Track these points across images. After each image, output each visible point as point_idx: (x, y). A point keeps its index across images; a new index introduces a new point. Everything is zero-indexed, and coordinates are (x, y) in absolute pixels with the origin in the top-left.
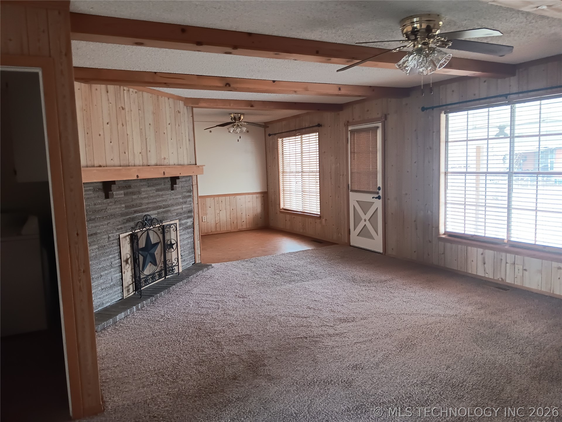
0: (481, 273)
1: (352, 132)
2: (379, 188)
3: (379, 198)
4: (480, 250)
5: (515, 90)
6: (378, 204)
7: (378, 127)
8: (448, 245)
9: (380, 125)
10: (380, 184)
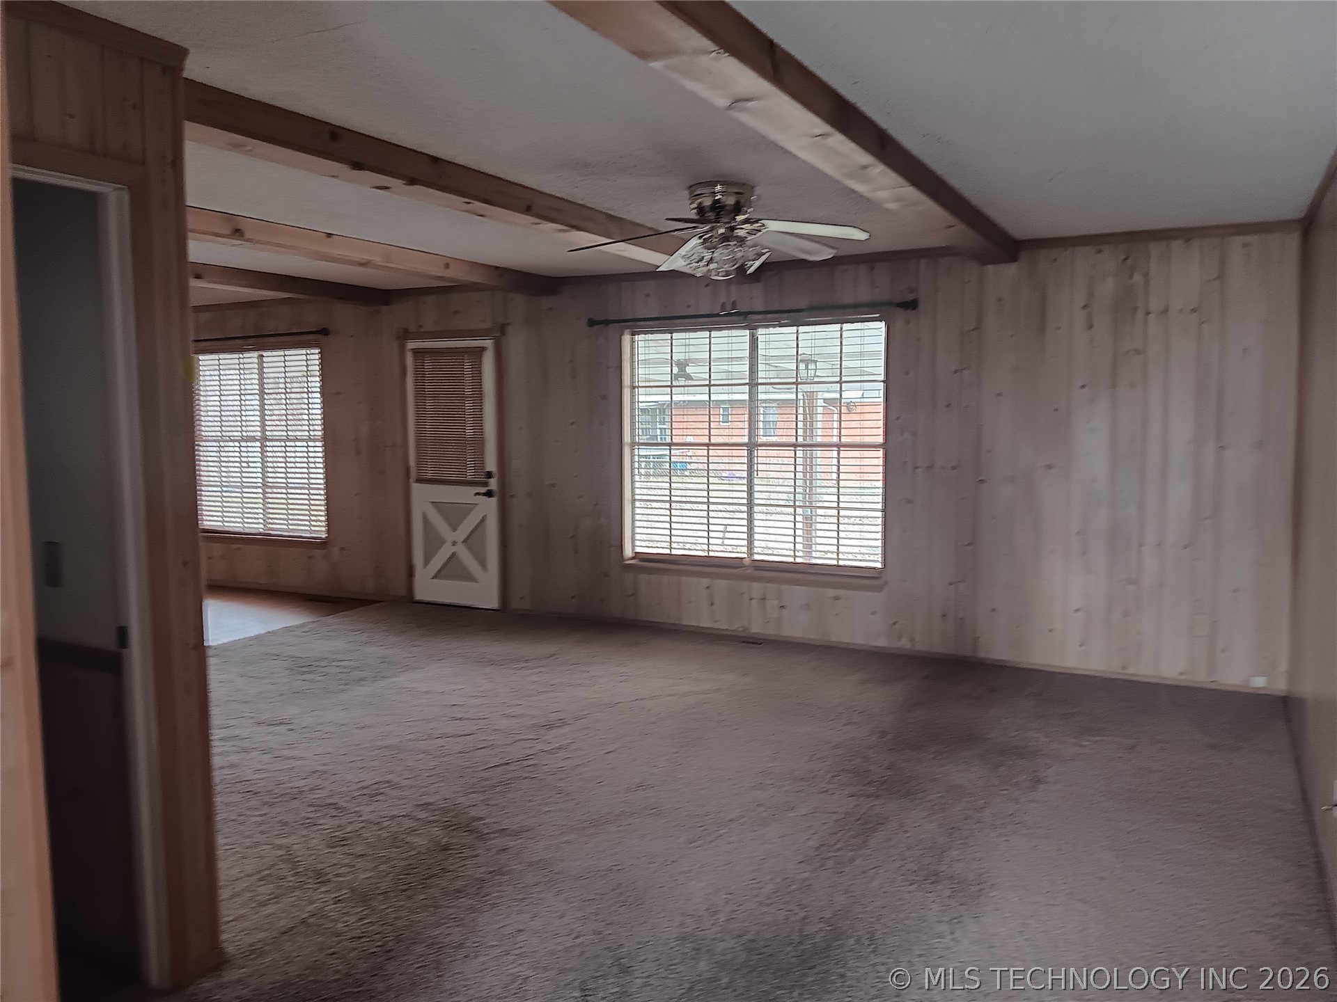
0: (705, 623)
1: (416, 352)
2: (489, 475)
3: (489, 494)
4: (705, 582)
5: (759, 306)
6: (490, 507)
7: (483, 349)
8: (643, 578)
9: (488, 343)
10: (491, 465)
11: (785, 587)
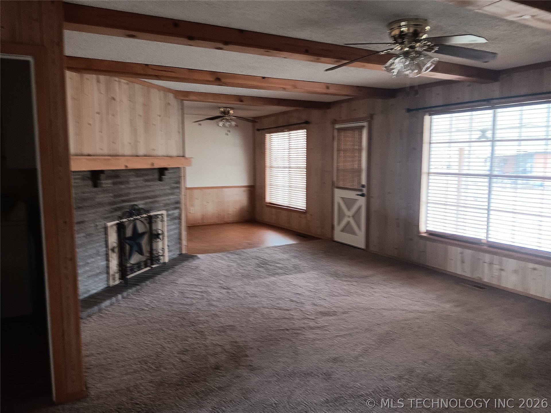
0: (459, 272)
1: (339, 130)
2: (363, 186)
3: (363, 195)
4: (459, 250)
6: (362, 201)
7: (363, 127)
8: (429, 243)
9: (365, 124)
10: (364, 182)
11: (504, 258)
